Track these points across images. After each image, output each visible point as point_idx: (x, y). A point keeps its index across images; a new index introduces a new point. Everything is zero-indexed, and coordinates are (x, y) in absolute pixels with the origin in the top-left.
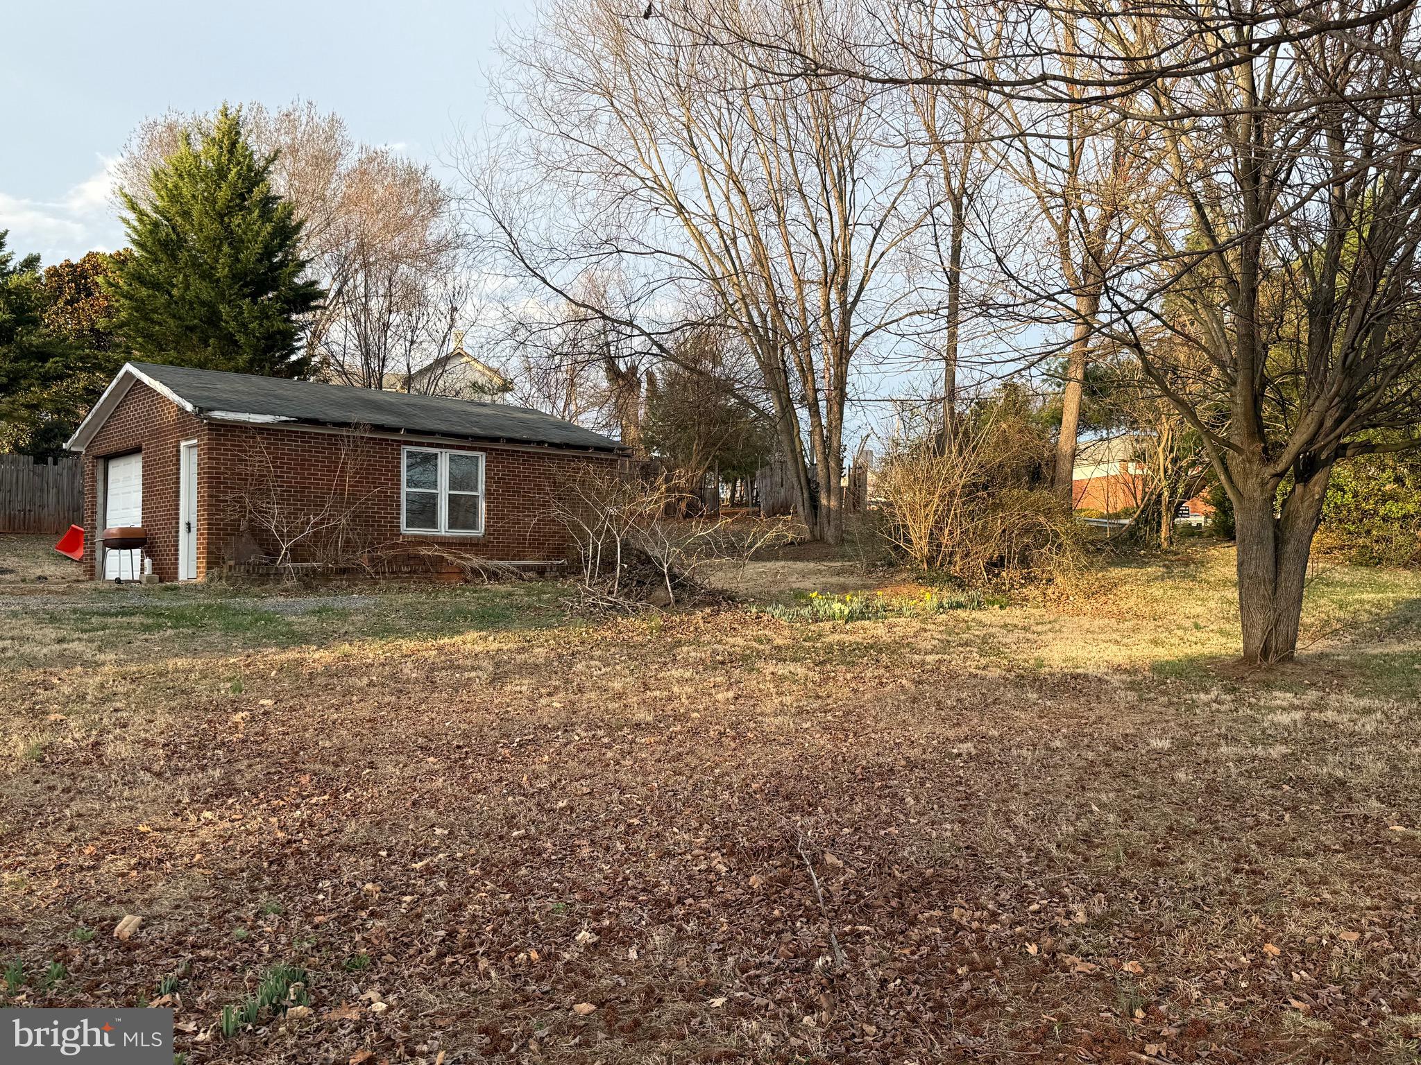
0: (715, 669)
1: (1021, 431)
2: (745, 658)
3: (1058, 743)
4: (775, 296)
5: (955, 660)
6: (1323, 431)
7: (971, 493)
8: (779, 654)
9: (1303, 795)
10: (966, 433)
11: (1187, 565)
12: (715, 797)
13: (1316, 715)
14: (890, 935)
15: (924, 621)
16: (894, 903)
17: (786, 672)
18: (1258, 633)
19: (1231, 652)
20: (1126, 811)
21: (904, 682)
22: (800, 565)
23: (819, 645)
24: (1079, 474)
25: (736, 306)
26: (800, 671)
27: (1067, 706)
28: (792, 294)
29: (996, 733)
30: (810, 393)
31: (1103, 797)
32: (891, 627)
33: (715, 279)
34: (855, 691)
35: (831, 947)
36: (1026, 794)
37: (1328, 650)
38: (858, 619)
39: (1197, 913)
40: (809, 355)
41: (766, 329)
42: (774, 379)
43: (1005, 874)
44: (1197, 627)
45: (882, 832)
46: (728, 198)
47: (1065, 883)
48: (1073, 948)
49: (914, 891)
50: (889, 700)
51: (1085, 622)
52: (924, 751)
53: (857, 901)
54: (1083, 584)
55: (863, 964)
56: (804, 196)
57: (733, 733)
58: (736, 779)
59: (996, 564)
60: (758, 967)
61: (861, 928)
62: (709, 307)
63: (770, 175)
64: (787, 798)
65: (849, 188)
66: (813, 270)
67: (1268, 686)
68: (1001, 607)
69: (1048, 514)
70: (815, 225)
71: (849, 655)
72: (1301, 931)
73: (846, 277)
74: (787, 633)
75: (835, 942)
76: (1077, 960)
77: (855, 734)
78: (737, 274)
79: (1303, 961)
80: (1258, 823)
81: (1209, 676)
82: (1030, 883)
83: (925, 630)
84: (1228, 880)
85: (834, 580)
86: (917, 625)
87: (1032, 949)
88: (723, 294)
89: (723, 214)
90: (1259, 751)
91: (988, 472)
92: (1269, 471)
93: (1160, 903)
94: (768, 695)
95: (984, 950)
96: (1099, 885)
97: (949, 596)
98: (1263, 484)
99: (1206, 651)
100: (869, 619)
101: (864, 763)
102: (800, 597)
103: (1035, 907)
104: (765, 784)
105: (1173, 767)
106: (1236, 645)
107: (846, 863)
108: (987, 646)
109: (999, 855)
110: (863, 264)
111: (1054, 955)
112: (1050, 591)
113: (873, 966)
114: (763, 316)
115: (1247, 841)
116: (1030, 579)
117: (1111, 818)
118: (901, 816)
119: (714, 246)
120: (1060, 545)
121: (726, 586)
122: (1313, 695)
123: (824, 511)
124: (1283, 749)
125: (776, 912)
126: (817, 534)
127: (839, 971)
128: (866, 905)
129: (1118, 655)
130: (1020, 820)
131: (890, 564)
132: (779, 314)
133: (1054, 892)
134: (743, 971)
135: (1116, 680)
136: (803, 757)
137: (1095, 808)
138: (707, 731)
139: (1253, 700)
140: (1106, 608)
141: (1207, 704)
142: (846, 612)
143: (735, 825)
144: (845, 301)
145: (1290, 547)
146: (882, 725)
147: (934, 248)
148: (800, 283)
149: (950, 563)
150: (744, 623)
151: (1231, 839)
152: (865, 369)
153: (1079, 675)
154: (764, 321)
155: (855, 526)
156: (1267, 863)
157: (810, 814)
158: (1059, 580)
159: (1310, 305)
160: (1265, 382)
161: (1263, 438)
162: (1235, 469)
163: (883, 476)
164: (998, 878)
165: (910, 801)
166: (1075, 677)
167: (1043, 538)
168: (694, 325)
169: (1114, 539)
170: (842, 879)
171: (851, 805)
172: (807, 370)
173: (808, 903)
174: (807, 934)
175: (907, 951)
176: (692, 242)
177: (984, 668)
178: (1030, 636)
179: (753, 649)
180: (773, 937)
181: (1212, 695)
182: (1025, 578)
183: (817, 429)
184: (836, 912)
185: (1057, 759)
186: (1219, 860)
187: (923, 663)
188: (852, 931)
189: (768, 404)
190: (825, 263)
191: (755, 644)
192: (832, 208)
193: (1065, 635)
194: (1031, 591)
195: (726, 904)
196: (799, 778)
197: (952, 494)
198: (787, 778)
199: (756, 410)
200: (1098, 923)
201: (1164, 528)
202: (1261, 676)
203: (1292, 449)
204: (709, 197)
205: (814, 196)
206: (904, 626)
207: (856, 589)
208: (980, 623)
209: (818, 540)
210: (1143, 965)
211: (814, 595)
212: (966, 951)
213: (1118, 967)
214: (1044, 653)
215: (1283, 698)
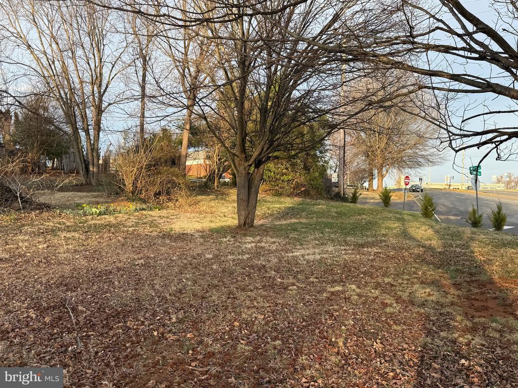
0: (39, 235)
1: (168, 146)
2: (53, 231)
3: (175, 258)
4: (71, 86)
5: (140, 230)
6: (263, 152)
7: (149, 167)
8: (68, 229)
9: (252, 271)
10: (147, 146)
11: (223, 195)
12: (34, 287)
13: (259, 244)
14: (102, 335)
15: (130, 215)
16: (104, 323)
17: (70, 236)
18: (243, 218)
19: (234, 224)
20: (195, 280)
21: (120, 238)
22: (80, 194)
23: (85, 225)
24: (188, 163)
25: (55, 89)
26: (77, 235)
27: (180, 244)
28: (78, 86)
29: (153, 256)
30: (86, 126)
31: (188, 276)
32: (116, 217)
33: (44, 77)
34: (99, 242)
35: (77, 342)
36: (161, 277)
37: (264, 223)
38: (103, 215)
39: (214, 314)
40: (85, 111)
41: (67, 99)
42: (70, 119)
43: (149, 307)
44: (225, 216)
45: (104, 296)
46: (51, 45)
47: (170, 308)
48: (170, 331)
49: (113, 317)
50: (113, 245)
51: (188, 214)
52: (125, 264)
53: (90, 323)
54: (188, 201)
55: (89, 347)
56: (83, 48)
57: (45, 261)
58: (44, 280)
59: (158, 194)
60: (44, 353)
61: (90, 333)
62: (41, 88)
63: (69, 38)
64: (66, 285)
65: (102, 48)
66: (87, 77)
67: (245, 235)
68: (159, 210)
69: (177, 176)
70: (88, 60)
71: (97, 229)
72: (246, 316)
73: (101, 82)
74: (72, 220)
75: (79, 340)
76: (171, 336)
77: (97, 259)
78: (54, 76)
79: (246, 327)
80: (237, 281)
81: (227, 233)
82: (158, 309)
83: (130, 219)
84: (226, 301)
85: (94, 200)
86: (126, 217)
87: (155, 333)
88: (48, 83)
89: (49, 51)
90: (240, 257)
91: (155, 160)
92: (247, 164)
93: (202, 311)
94: (62, 245)
95: (138, 336)
96: (182, 307)
97: (139, 206)
98: (245, 168)
99: (227, 224)
100: (107, 214)
101: (100, 270)
102: (79, 206)
103: (158, 318)
104: (56, 281)
105: (212, 264)
106: (236, 222)
107: (87, 309)
108: (152, 224)
109: (148, 300)
110: (107, 78)
111: (163, 335)
112: (177, 204)
113: (93, 347)
114: (66, 94)
115: (233, 288)
116: (170, 200)
117: (190, 283)
118: (112, 289)
119: (44, 63)
120: (181, 188)
121: (46, 202)
122: (258, 238)
123: (91, 173)
124: (247, 256)
125: (55, 331)
126: (88, 181)
127: (79, 351)
128: (93, 324)
129: (198, 226)
130: (157, 287)
131: (117, 194)
132: (72, 94)
133: (166, 312)
134: (38, 356)
135: (197, 235)
136: (75, 269)
137: (184, 280)
138: (33, 261)
139: (240, 240)
140: (196, 210)
141: (226, 242)
142: (98, 212)
143: (42, 298)
144: (100, 91)
145: (253, 189)
146: (109, 255)
147: (136, 75)
148: (81, 82)
149: (140, 193)
150: (54, 217)
151: (228, 287)
152: (108, 118)
153: (185, 233)
154: (66, 95)
155: (103, 179)
156: (238, 295)
157: (74, 291)
158: (180, 200)
159: (261, 110)
160: (246, 135)
161: (245, 153)
162: (237, 163)
163: (115, 160)
164: (146, 308)
165: (116, 283)
166: (183, 234)
167: (175, 185)
168: (36, 95)
169: (199, 186)
170: (84, 315)
171: (92, 286)
172: (84, 117)
173: (69, 326)
174: (67, 337)
175: (107, 340)
176: (34, 60)
177: (151, 232)
178: (169, 220)
179: (56, 227)
180: (52, 341)
181: (228, 239)
182: (168, 199)
183: (89, 140)
184: (80, 328)
185: (174, 264)
186: (223, 294)
187: (128, 231)
188: (86, 335)
189: (68, 129)
190: (92, 76)
191: (58, 225)
192: (95, 54)
193: (181, 220)
194: (170, 204)
195: (34, 330)
196: (72, 277)
197: (142, 168)
198: (67, 278)
199: (63, 131)
200: (180, 321)
201: (216, 182)
202: (243, 232)
203: (254, 157)
204: (42, 44)
205: (88, 49)
206: (121, 217)
207: (103, 203)
208: (151, 216)
209: (89, 184)
210: (194, 335)
211: (85, 205)
212: (131, 337)
213: (185, 336)
214: (173, 226)
215: (249, 239)
